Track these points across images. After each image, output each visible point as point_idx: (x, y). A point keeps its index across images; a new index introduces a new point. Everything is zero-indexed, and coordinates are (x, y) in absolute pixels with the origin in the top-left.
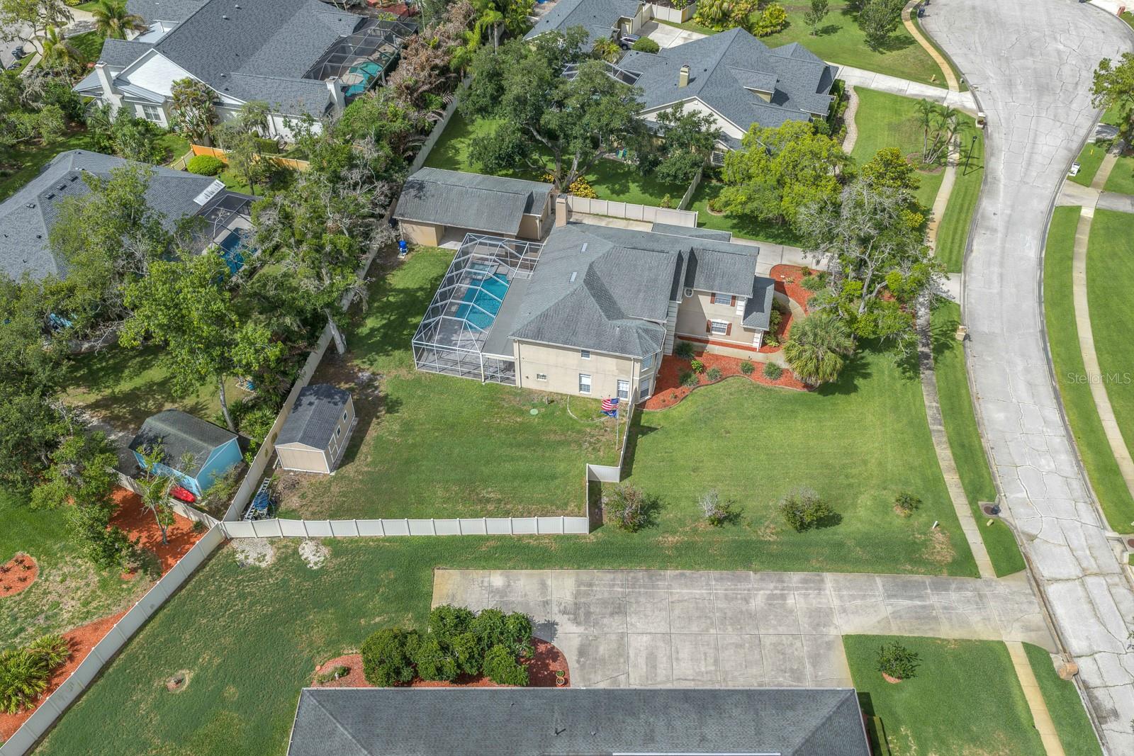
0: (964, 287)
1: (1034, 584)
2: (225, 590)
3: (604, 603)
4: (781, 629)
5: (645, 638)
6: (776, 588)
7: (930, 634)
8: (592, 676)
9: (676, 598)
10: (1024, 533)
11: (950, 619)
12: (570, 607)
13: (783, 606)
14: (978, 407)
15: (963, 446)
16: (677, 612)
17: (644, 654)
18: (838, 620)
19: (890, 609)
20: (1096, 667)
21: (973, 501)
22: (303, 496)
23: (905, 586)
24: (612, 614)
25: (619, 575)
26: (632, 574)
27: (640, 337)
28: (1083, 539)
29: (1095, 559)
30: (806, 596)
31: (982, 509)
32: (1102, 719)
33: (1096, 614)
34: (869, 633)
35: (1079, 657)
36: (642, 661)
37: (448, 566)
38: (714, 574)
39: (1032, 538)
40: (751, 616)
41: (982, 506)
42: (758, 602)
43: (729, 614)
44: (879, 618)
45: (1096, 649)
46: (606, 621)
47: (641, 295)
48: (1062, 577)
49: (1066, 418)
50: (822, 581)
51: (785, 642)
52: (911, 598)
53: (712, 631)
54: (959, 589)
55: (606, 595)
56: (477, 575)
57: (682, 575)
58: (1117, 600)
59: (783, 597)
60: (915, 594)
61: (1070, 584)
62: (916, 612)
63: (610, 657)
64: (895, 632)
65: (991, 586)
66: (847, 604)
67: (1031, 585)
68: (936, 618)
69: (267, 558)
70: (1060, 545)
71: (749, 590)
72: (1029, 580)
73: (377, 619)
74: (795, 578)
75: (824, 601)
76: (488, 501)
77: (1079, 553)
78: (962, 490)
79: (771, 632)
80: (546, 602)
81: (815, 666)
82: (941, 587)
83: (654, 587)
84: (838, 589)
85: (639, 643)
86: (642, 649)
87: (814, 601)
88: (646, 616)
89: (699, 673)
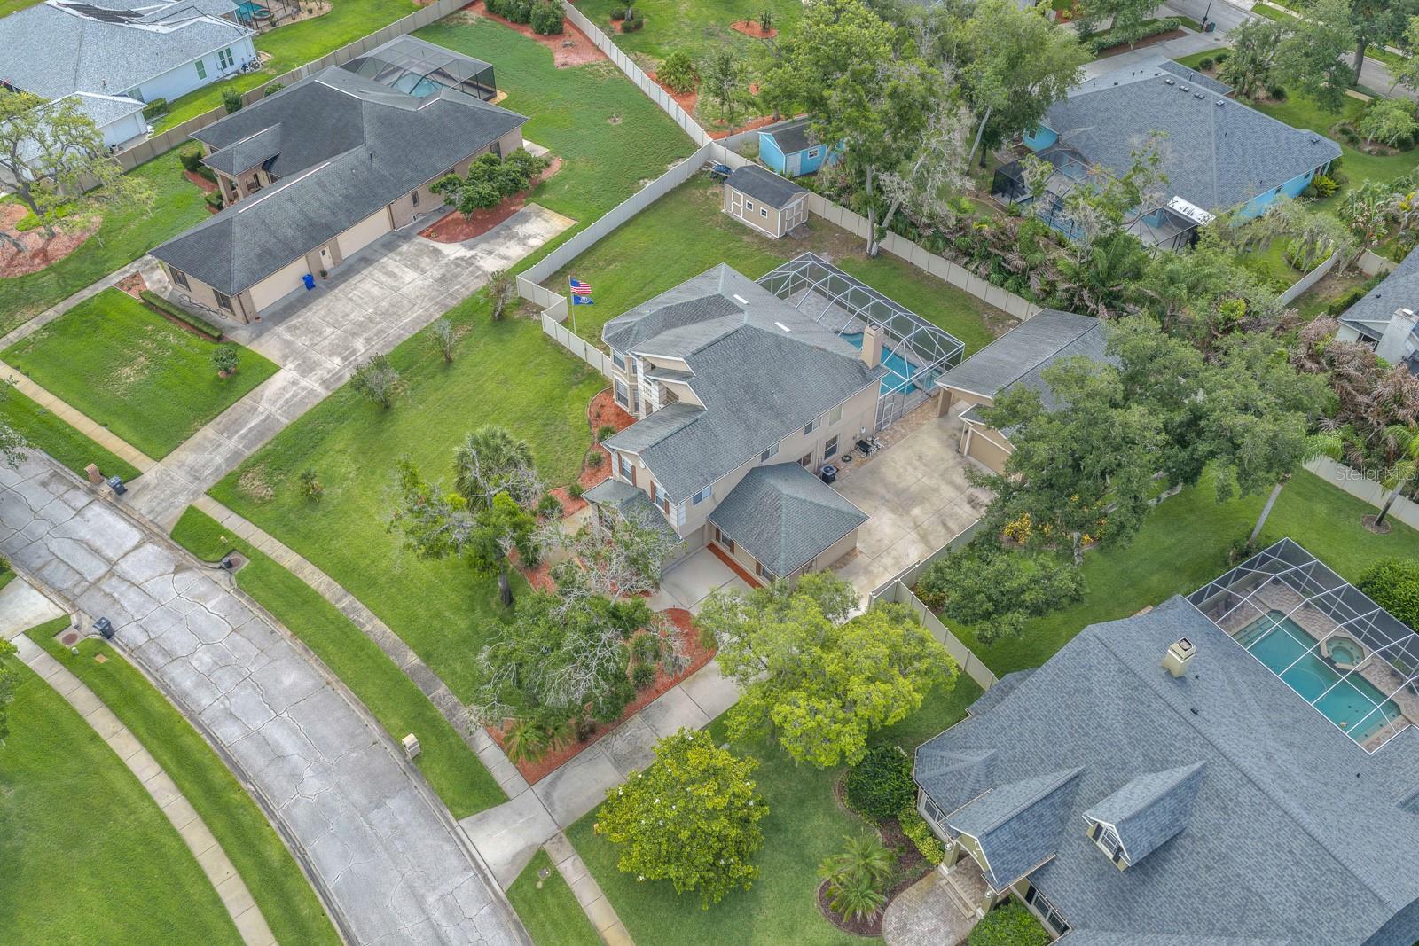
1: (156, 530)
3: (456, 276)
4: (327, 342)
5: (408, 280)
6: (355, 360)
7: (218, 419)
9: (416, 308)
10: (189, 569)
11: (210, 441)
12: (473, 261)
13: (339, 354)
14: (321, 672)
16: (405, 302)
17: (400, 274)
18: (293, 375)
19: (261, 409)
20: (73, 505)
21: (255, 555)
23: (262, 434)
24: (444, 275)
25: (467, 293)
26: (460, 298)
28: (126, 605)
29: (106, 595)
30: (330, 372)
31: (243, 558)
32: (55, 475)
33: (87, 544)
34: (263, 384)
35: (90, 503)
38: (407, 336)
39: (179, 569)
40: (354, 335)
41: (244, 562)
42: (359, 344)
43: (371, 325)
44: (265, 397)
45: (78, 518)
46: (443, 270)
48: (132, 554)
49: (208, 742)
50: (327, 388)
51: (318, 337)
52: (251, 429)
54: (217, 469)
55: (460, 279)
56: (551, 236)
58: (71, 572)
59: (344, 359)
60: (250, 435)
61: (122, 554)
62: (240, 424)
64: (246, 399)
65: (193, 494)
66: (295, 388)
67: (159, 527)
68: (221, 433)
70: (147, 581)
71: (373, 345)
72: (162, 530)
74: (348, 377)
75: (313, 378)
77: (123, 587)
78: (273, 556)
79: (333, 337)
80: (490, 253)
81: (285, 340)
82: (234, 457)
83: (437, 303)
84: (311, 392)
85: (410, 276)
86: (404, 275)
87: (321, 372)
88: (422, 289)
89: (355, 288)
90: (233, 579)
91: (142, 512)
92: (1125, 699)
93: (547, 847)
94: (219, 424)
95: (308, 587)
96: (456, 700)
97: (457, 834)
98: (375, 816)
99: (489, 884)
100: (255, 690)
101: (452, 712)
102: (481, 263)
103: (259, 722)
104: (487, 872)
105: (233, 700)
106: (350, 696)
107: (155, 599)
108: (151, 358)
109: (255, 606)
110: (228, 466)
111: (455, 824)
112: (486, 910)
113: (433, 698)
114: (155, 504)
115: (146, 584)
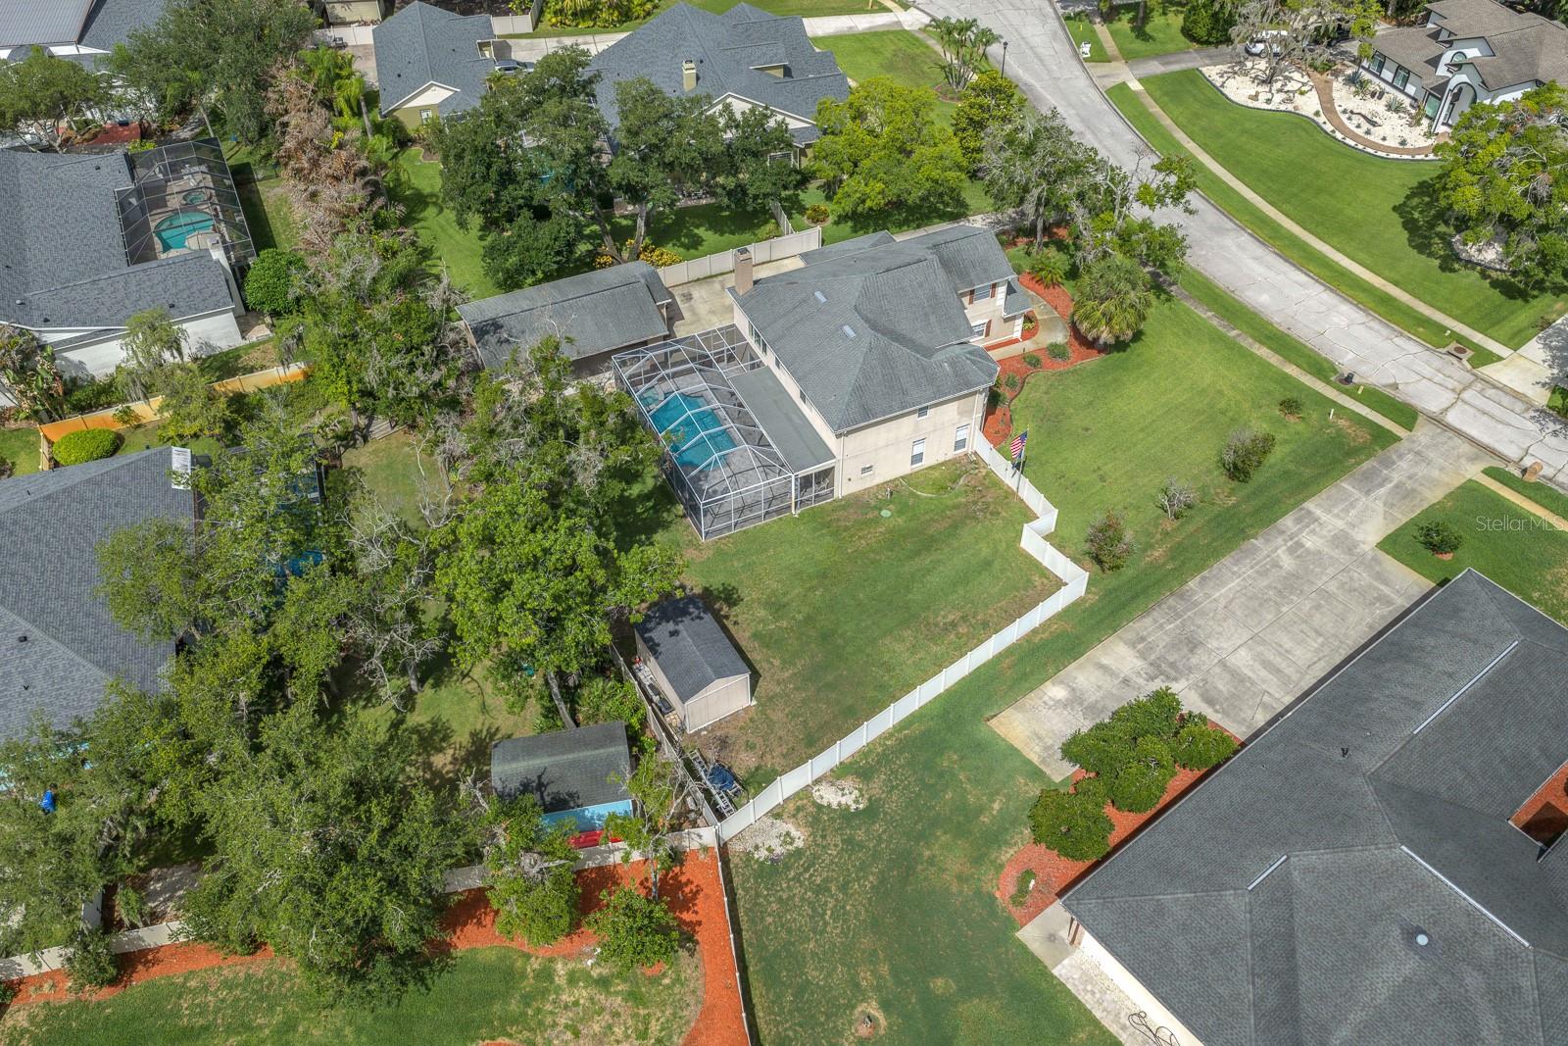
1: (1436, 423)
2: (791, 898)
3: (1174, 646)
4: (1330, 572)
5: (1243, 652)
6: (1286, 541)
7: (1426, 506)
8: (1243, 715)
9: (1223, 602)
10: (1385, 386)
11: (1423, 485)
12: (1151, 670)
13: (1308, 551)
14: (1241, 299)
15: (1269, 338)
16: (1239, 613)
17: (1257, 666)
18: (1358, 536)
19: (1379, 503)
21: (1326, 381)
22: (750, 747)
23: (1367, 478)
24: (1191, 651)
25: (1155, 614)
26: (1164, 606)
27: (974, 362)
28: (1427, 367)
29: (1450, 377)
30: (1313, 531)
31: (1340, 384)
33: (1495, 420)
34: (1390, 532)
35: (1521, 459)
36: (1263, 673)
37: (996, 711)
38: (1226, 560)
39: (1395, 387)
40: (1296, 576)
41: (1336, 380)
42: (1287, 562)
43: (1279, 586)
44: (1381, 515)
45: (1525, 447)
46: (1194, 660)
47: (933, 319)
48: (1446, 406)
49: (1310, 274)
50: (1309, 512)
51: (1344, 580)
52: (1381, 485)
53: (1284, 609)
55: (1168, 639)
56: (1031, 700)
57: (1204, 578)
58: (1497, 401)
59: (1300, 545)
60: (1380, 480)
61: (1457, 408)
62: (1397, 494)
63: (1236, 688)
64: (1404, 518)
65: (1414, 441)
66: (1349, 519)
67: (1434, 425)
68: (1414, 490)
69: (794, 833)
70: (1418, 380)
71: (1268, 556)
72: (1429, 422)
73: (996, 806)
74: (1288, 522)
75: (1330, 527)
76: (954, 625)
77: (1436, 379)
78: (1308, 376)
79: (1325, 579)
81: (1387, 584)
82: (1388, 463)
83: (1195, 604)
84: (1328, 511)
85: (1242, 660)
86: (1251, 663)
87: (1324, 533)
88: (1220, 633)
89: (1317, 651)
91: (1460, 440)
94: (1422, 500)
95: (1270, 349)
107: (1403, 365)
109: (1312, 349)
110: (1390, 457)
114: (1451, 443)
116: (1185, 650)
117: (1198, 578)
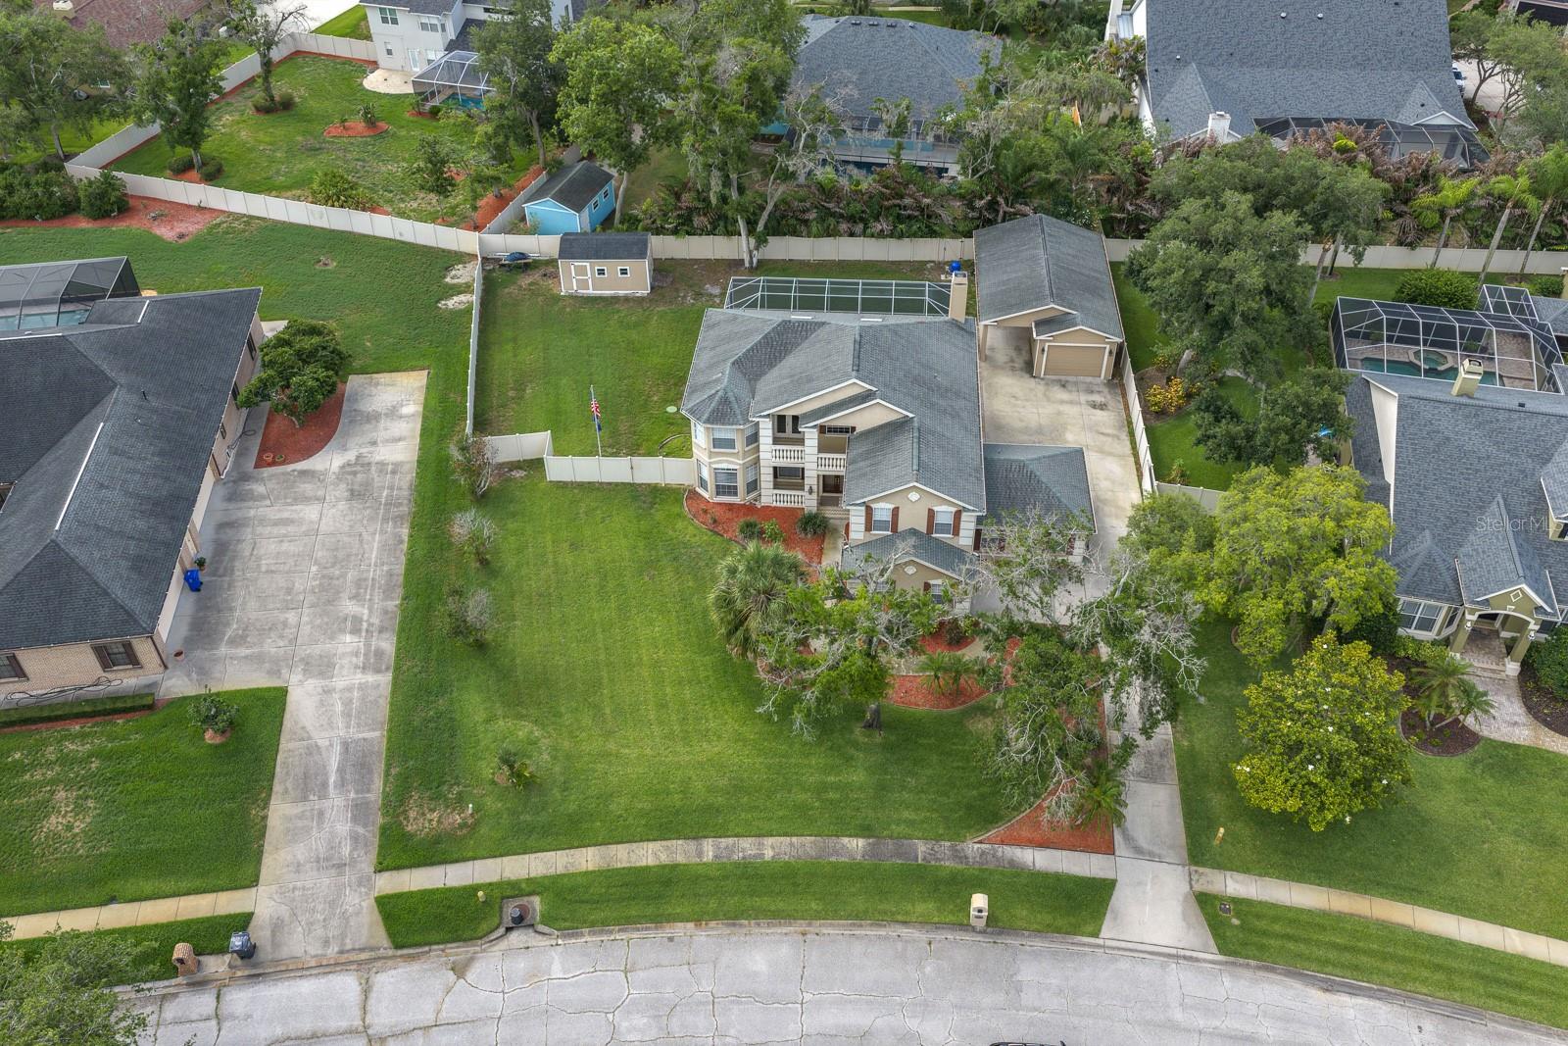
0: (1169, 956)
1: (364, 956)
3: (367, 483)
4: (306, 628)
5: (314, 516)
6: (371, 625)
7: (277, 787)
8: (273, 481)
9: (367, 538)
10: (472, 959)
11: (301, 816)
12: (365, 460)
13: (342, 631)
14: (785, 930)
16: (346, 539)
17: (295, 516)
18: (313, 684)
19: (323, 743)
20: (194, 1017)
21: (535, 886)
23: (364, 766)
24: (352, 490)
25: (406, 493)
26: (405, 502)
30: (356, 654)
31: (525, 900)
33: (289, 1038)
34: (287, 716)
35: (218, 997)
36: (286, 515)
38: (400, 569)
39: (459, 970)
40: (330, 602)
41: (531, 903)
42: (350, 607)
43: (336, 582)
44: (310, 728)
45: (226, 1025)
46: (343, 486)
48: (372, 1001)
50: (378, 671)
51: (287, 631)
52: (341, 770)
53: (314, 568)
54: (355, 838)
55: (378, 484)
57: (401, 542)
59: (356, 631)
60: (348, 777)
61: (357, 1012)
62: (316, 775)
63: (295, 492)
64: (285, 744)
65: (360, 884)
66: (336, 696)
67: (362, 950)
68: (304, 799)
69: (456, 280)
70: (439, 1011)
71: (370, 600)
72: (372, 949)
74: (388, 645)
75: (345, 672)
78: (560, 870)
79: (305, 619)
80: (374, 443)
81: (246, 657)
82: (359, 811)
83: (385, 520)
84: (362, 687)
85: (311, 512)
86: (301, 514)
87: (345, 661)
88: (345, 516)
89: (259, 558)
90: (541, 928)
91: (313, 953)
92: (1479, 425)
93: (1197, 888)
94: (286, 791)
95: (647, 868)
96: (948, 844)
97: (1114, 948)
98: (1028, 998)
99: (1197, 960)
100: (738, 1003)
101: (959, 856)
102: (378, 458)
103: (792, 1026)
104: (1182, 952)
105: (732, 1032)
106: (843, 926)
107: (480, 1019)
108: (69, 785)
109: (611, 932)
110: (365, 826)
111: (1100, 941)
112: (1227, 981)
113: (924, 859)
114: (320, 932)
115: (444, 1014)
116: (356, 487)
117: (406, 539)
